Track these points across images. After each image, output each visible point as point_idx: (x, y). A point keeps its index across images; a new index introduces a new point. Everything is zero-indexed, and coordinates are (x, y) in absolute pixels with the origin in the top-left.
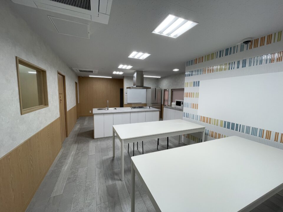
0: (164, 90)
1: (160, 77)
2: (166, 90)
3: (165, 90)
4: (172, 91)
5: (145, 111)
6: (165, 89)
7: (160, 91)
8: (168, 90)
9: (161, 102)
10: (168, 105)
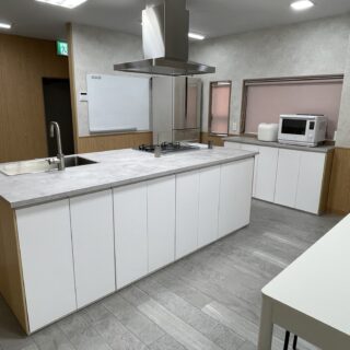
0: (211, 83)
1: (203, 38)
2: (219, 82)
3: (212, 86)
4: (247, 86)
6: (212, 81)
7: (196, 88)
8: (230, 82)
9: (199, 126)
10: (230, 132)
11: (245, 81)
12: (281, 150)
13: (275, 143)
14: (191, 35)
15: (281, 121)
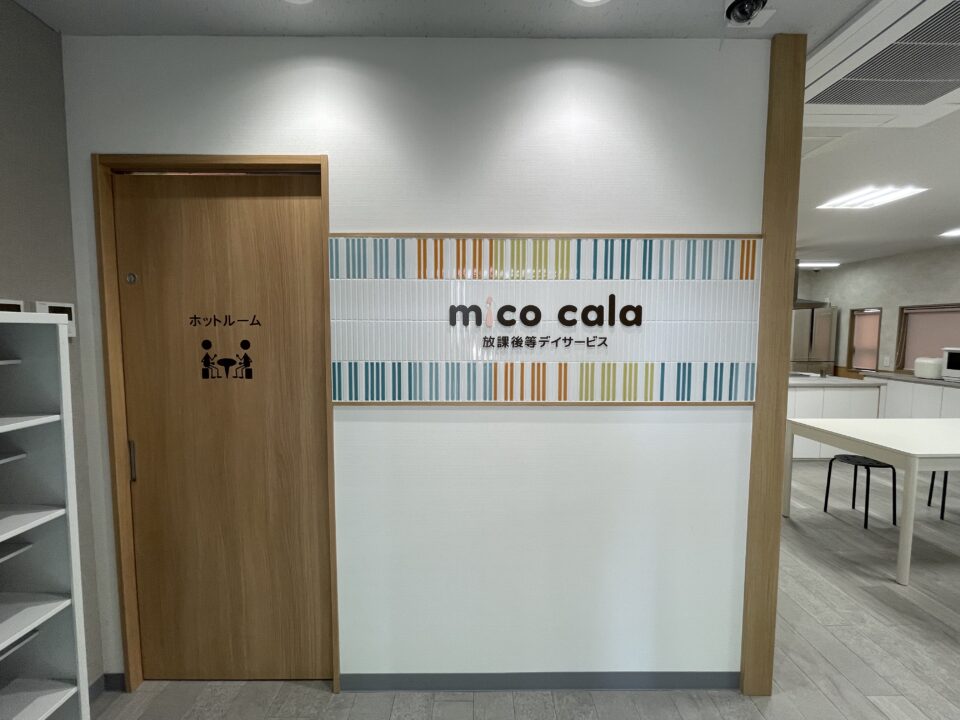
0: (852, 311)
1: (836, 265)
2: (862, 310)
3: (854, 314)
4: (904, 315)
5: (823, 387)
6: (855, 308)
7: (831, 316)
8: (881, 309)
9: (833, 359)
10: (880, 369)
11: (902, 309)
12: (946, 389)
13: (938, 381)
14: (801, 265)
15: (946, 355)
